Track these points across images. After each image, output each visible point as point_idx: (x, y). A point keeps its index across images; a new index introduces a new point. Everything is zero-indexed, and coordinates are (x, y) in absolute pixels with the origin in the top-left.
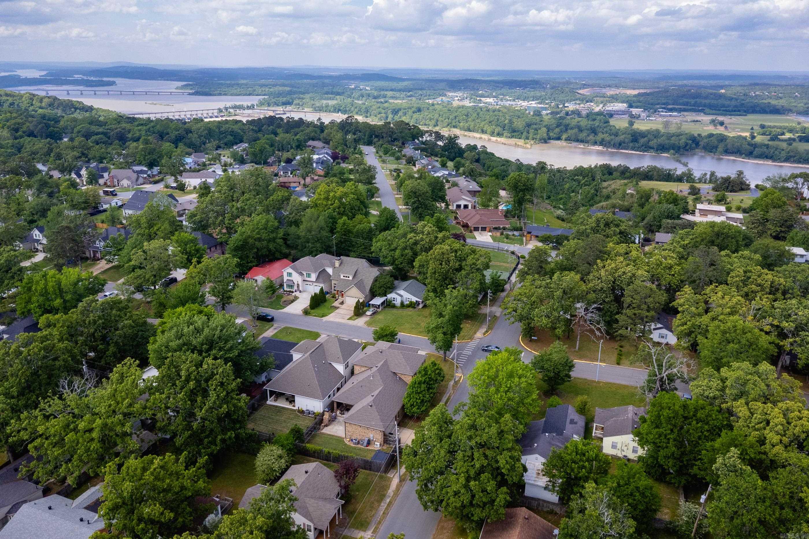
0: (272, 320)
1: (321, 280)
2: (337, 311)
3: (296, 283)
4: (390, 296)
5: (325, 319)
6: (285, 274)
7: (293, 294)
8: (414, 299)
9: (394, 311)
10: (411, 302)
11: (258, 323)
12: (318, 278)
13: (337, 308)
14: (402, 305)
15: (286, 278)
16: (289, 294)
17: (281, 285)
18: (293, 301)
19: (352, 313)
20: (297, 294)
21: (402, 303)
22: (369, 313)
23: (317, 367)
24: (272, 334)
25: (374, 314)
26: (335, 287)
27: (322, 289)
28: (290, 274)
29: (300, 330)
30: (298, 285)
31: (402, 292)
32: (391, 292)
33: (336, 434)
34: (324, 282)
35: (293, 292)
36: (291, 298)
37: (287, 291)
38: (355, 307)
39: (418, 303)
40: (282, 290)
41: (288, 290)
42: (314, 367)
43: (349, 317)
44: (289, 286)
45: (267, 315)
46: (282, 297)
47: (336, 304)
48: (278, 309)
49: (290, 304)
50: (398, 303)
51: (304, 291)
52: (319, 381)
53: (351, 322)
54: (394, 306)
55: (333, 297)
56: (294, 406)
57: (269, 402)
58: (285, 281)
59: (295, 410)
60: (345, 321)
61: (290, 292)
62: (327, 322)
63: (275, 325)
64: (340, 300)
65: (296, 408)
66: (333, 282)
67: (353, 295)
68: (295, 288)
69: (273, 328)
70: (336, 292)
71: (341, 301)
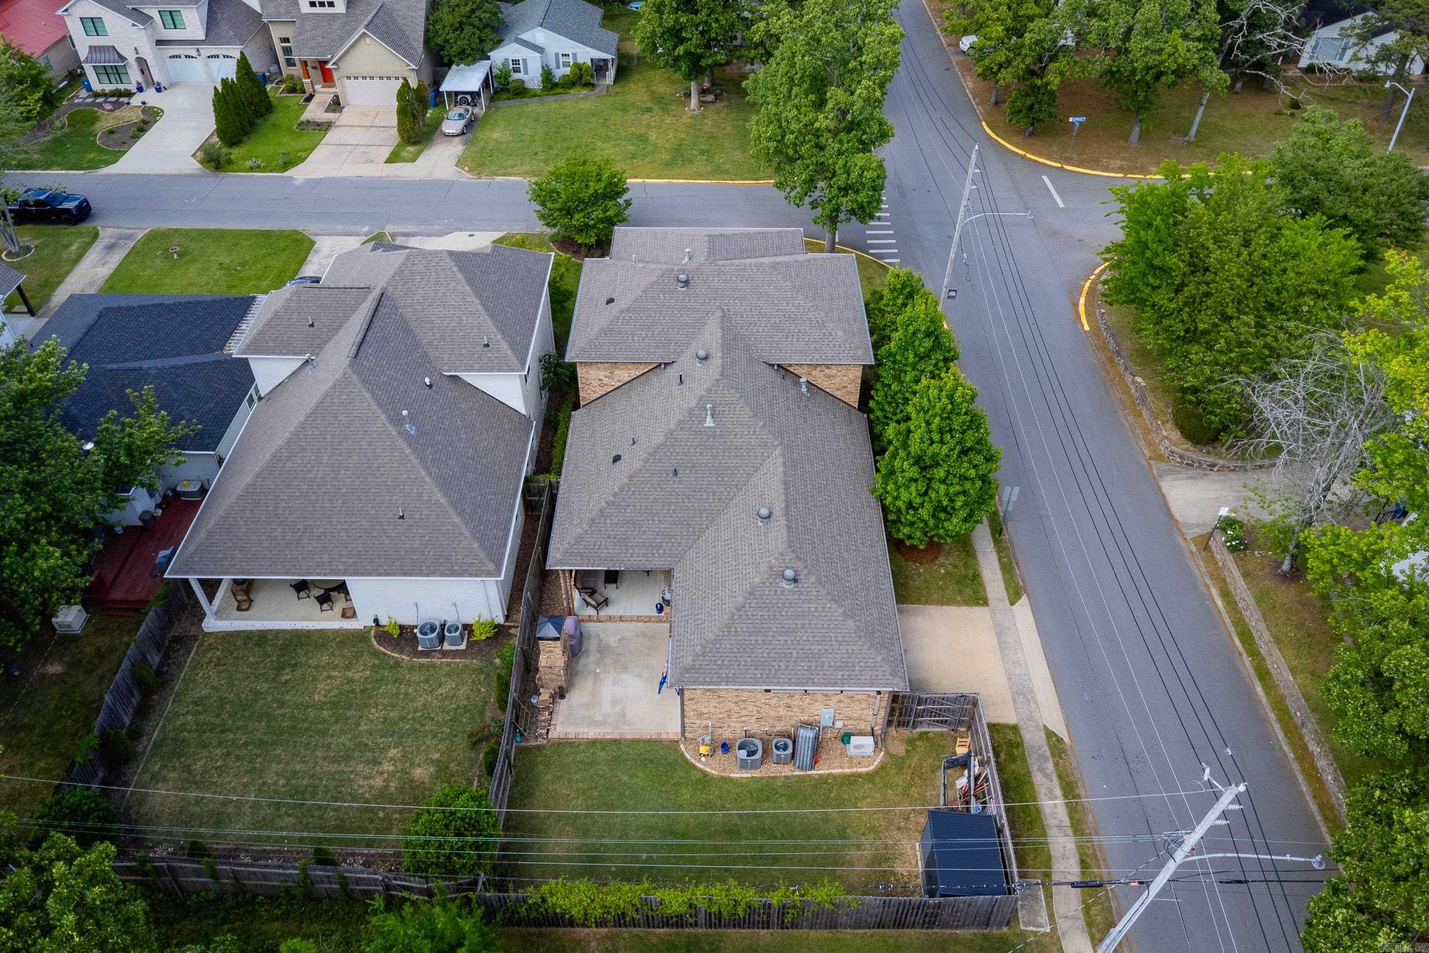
0: (83, 212)
1: (224, 28)
2: (332, 136)
3: (131, 58)
4: (501, 55)
5: (299, 173)
6: (75, 29)
7: (136, 101)
8: (586, 55)
9: (532, 107)
10: (578, 67)
11: (27, 236)
12: (211, 23)
13: (326, 127)
14: (550, 83)
15: (83, 44)
16: (117, 106)
17: (76, 77)
18: (142, 128)
19: (393, 136)
20: (150, 97)
21: (547, 75)
22: (452, 126)
23: (412, 418)
24: (104, 272)
25: (470, 125)
26: (288, 51)
27: (243, 64)
28: (93, 25)
29: (219, 236)
30: (141, 62)
31: (539, 36)
32: (498, 43)
33: (629, 733)
34: (241, 39)
35: (129, 94)
36: (130, 114)
37: (104, 94)
38: (401, 112)
39: (600, 67)
40: (84, 93)
41: (109, 88)
42: (397, 421)
43: (386, 152)
44: (105, 72)
45: (54, 198)
46: (95, 119)
47: (314, 111)
48: (94, 165)
49: (136, 137)
50: (532, 77)
51: (173, 85)
52: (444, 484)
53: (404, 171)
54: (521, 92)
55: (293, 90)
56: (349, 613)
57: (211, 624)
58: (83, 54)
59: (361, 636)
60: (379, 170)
61: (118, 94)
62: (315, 184)
63: (107, 234)
64: (324, 94)
65: (362, 622)
66: (276, 33)
67: (369, 70)
68: (135, 76)
69: (98, 246)
70: (297, 71)
71: (329, 98)
